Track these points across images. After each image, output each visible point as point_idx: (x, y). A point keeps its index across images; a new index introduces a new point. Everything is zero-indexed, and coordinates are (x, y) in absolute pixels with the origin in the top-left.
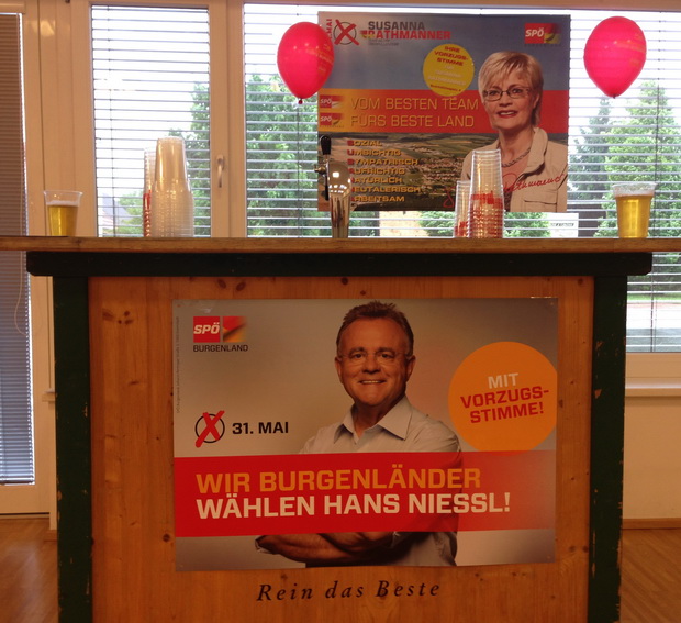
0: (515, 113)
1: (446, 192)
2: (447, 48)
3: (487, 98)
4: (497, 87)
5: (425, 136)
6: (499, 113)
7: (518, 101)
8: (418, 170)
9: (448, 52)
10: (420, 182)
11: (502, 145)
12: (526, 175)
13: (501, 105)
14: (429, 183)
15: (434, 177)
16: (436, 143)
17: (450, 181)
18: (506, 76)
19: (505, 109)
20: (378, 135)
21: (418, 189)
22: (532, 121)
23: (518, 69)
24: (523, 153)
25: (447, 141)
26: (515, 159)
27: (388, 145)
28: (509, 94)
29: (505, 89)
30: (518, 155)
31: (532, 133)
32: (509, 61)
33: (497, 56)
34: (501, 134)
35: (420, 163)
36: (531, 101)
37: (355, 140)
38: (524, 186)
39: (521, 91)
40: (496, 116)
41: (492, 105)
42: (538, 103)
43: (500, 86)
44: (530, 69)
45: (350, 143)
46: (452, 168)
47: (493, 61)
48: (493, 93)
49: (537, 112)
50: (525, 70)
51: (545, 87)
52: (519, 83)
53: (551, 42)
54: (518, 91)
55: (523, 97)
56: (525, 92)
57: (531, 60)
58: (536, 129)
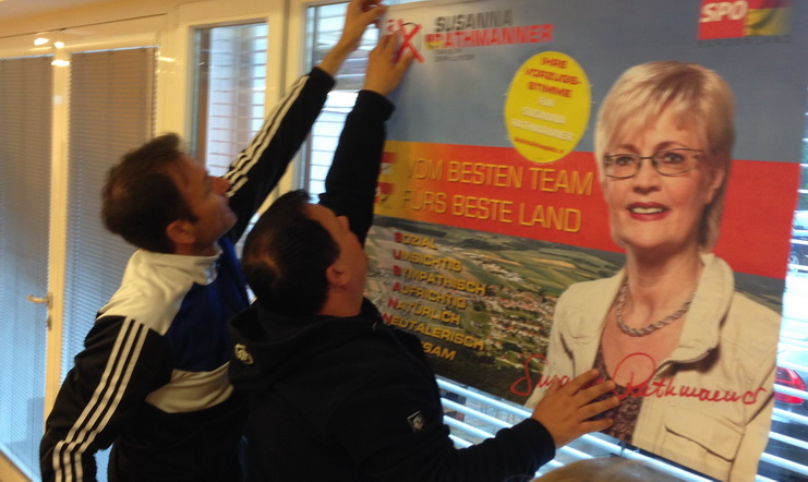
0: (663, 210)
1: (521, 361)
2: (546, 61)
3: (611, 171)
4: (630, 147)
5: (499, 242)
6: (631, 208)
7: (674, 183)
8: (485, 307)
9: (548, 68)
10: (485, 330)
11: (632, 283)
12: (677, 367)
13: (638, 190)
14: (497, 335)
15: (507, 326)
16: (516, 257)
17: (530, 341)
18: (650, 123)
19: (644, 199)
20: (435, 228)
21: (481, 343)
22: (699, 236)
23: (680, 105)
24: (671, 311)
25: (532, 257)
26: (654, 322)
27: (445, 249)
28: (654, 164)
29: (647, 153)
30: (661, 314)
31: (697, 265)
32: (662, 84)
33: (638, 74)
34: (630, 257)
35: (489, 293)
36: (702, 186)
37: (405, 233)
38: (669, 392)
39: (682, 158)
40: (623, 215)
41: (618, 187)
42: (719, 192)
43: (637, 144)
44: (705, 105)
45: (398, 238)
46: (536, 314)
47: (628, 87)
48: (623, 160)
49: (714, 214)
50: (694, 108)
51: (738, 153)
52: (677, 138)
53: (764, 32)
54: (675, 158)
55: (685, 173)
56: (691, 161)
57: (712, 81)
58: (707, 258)
